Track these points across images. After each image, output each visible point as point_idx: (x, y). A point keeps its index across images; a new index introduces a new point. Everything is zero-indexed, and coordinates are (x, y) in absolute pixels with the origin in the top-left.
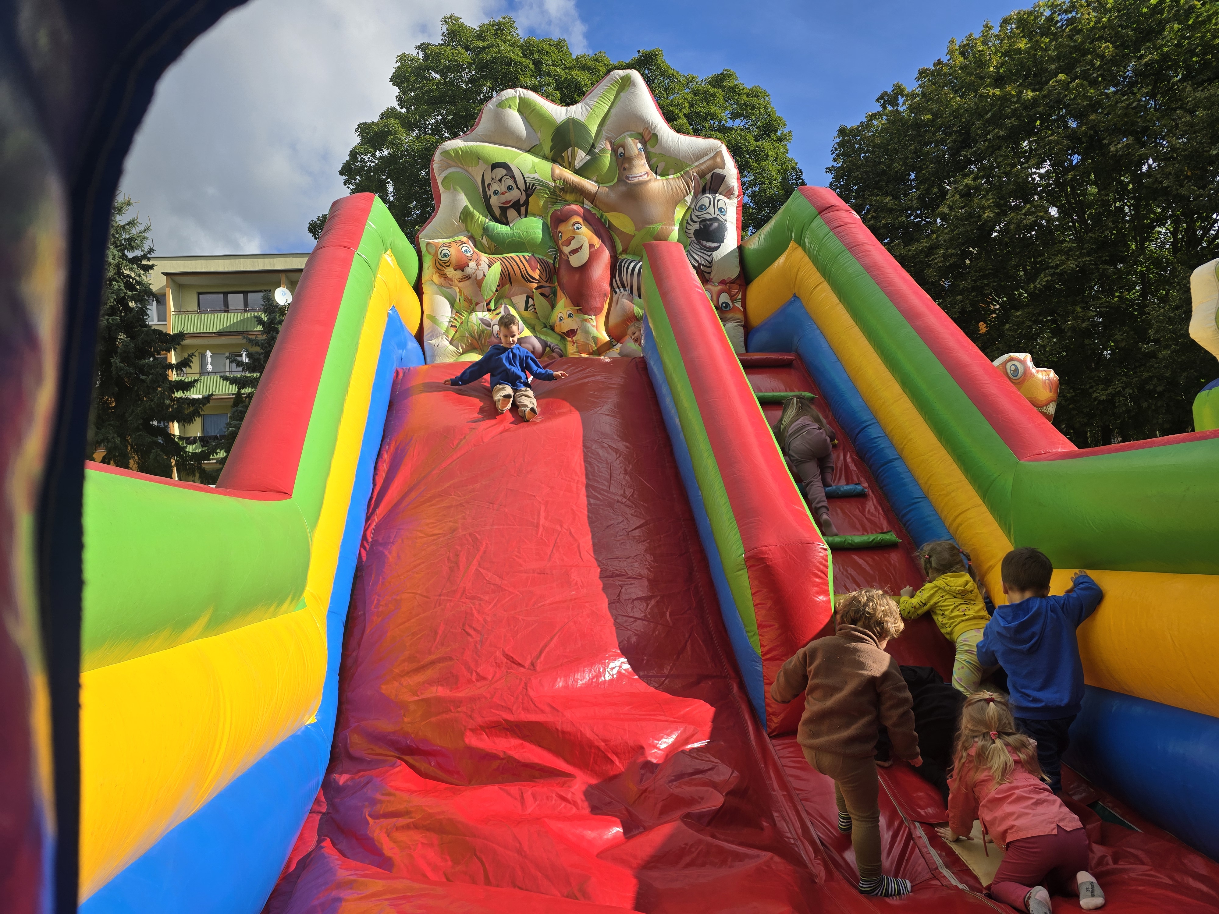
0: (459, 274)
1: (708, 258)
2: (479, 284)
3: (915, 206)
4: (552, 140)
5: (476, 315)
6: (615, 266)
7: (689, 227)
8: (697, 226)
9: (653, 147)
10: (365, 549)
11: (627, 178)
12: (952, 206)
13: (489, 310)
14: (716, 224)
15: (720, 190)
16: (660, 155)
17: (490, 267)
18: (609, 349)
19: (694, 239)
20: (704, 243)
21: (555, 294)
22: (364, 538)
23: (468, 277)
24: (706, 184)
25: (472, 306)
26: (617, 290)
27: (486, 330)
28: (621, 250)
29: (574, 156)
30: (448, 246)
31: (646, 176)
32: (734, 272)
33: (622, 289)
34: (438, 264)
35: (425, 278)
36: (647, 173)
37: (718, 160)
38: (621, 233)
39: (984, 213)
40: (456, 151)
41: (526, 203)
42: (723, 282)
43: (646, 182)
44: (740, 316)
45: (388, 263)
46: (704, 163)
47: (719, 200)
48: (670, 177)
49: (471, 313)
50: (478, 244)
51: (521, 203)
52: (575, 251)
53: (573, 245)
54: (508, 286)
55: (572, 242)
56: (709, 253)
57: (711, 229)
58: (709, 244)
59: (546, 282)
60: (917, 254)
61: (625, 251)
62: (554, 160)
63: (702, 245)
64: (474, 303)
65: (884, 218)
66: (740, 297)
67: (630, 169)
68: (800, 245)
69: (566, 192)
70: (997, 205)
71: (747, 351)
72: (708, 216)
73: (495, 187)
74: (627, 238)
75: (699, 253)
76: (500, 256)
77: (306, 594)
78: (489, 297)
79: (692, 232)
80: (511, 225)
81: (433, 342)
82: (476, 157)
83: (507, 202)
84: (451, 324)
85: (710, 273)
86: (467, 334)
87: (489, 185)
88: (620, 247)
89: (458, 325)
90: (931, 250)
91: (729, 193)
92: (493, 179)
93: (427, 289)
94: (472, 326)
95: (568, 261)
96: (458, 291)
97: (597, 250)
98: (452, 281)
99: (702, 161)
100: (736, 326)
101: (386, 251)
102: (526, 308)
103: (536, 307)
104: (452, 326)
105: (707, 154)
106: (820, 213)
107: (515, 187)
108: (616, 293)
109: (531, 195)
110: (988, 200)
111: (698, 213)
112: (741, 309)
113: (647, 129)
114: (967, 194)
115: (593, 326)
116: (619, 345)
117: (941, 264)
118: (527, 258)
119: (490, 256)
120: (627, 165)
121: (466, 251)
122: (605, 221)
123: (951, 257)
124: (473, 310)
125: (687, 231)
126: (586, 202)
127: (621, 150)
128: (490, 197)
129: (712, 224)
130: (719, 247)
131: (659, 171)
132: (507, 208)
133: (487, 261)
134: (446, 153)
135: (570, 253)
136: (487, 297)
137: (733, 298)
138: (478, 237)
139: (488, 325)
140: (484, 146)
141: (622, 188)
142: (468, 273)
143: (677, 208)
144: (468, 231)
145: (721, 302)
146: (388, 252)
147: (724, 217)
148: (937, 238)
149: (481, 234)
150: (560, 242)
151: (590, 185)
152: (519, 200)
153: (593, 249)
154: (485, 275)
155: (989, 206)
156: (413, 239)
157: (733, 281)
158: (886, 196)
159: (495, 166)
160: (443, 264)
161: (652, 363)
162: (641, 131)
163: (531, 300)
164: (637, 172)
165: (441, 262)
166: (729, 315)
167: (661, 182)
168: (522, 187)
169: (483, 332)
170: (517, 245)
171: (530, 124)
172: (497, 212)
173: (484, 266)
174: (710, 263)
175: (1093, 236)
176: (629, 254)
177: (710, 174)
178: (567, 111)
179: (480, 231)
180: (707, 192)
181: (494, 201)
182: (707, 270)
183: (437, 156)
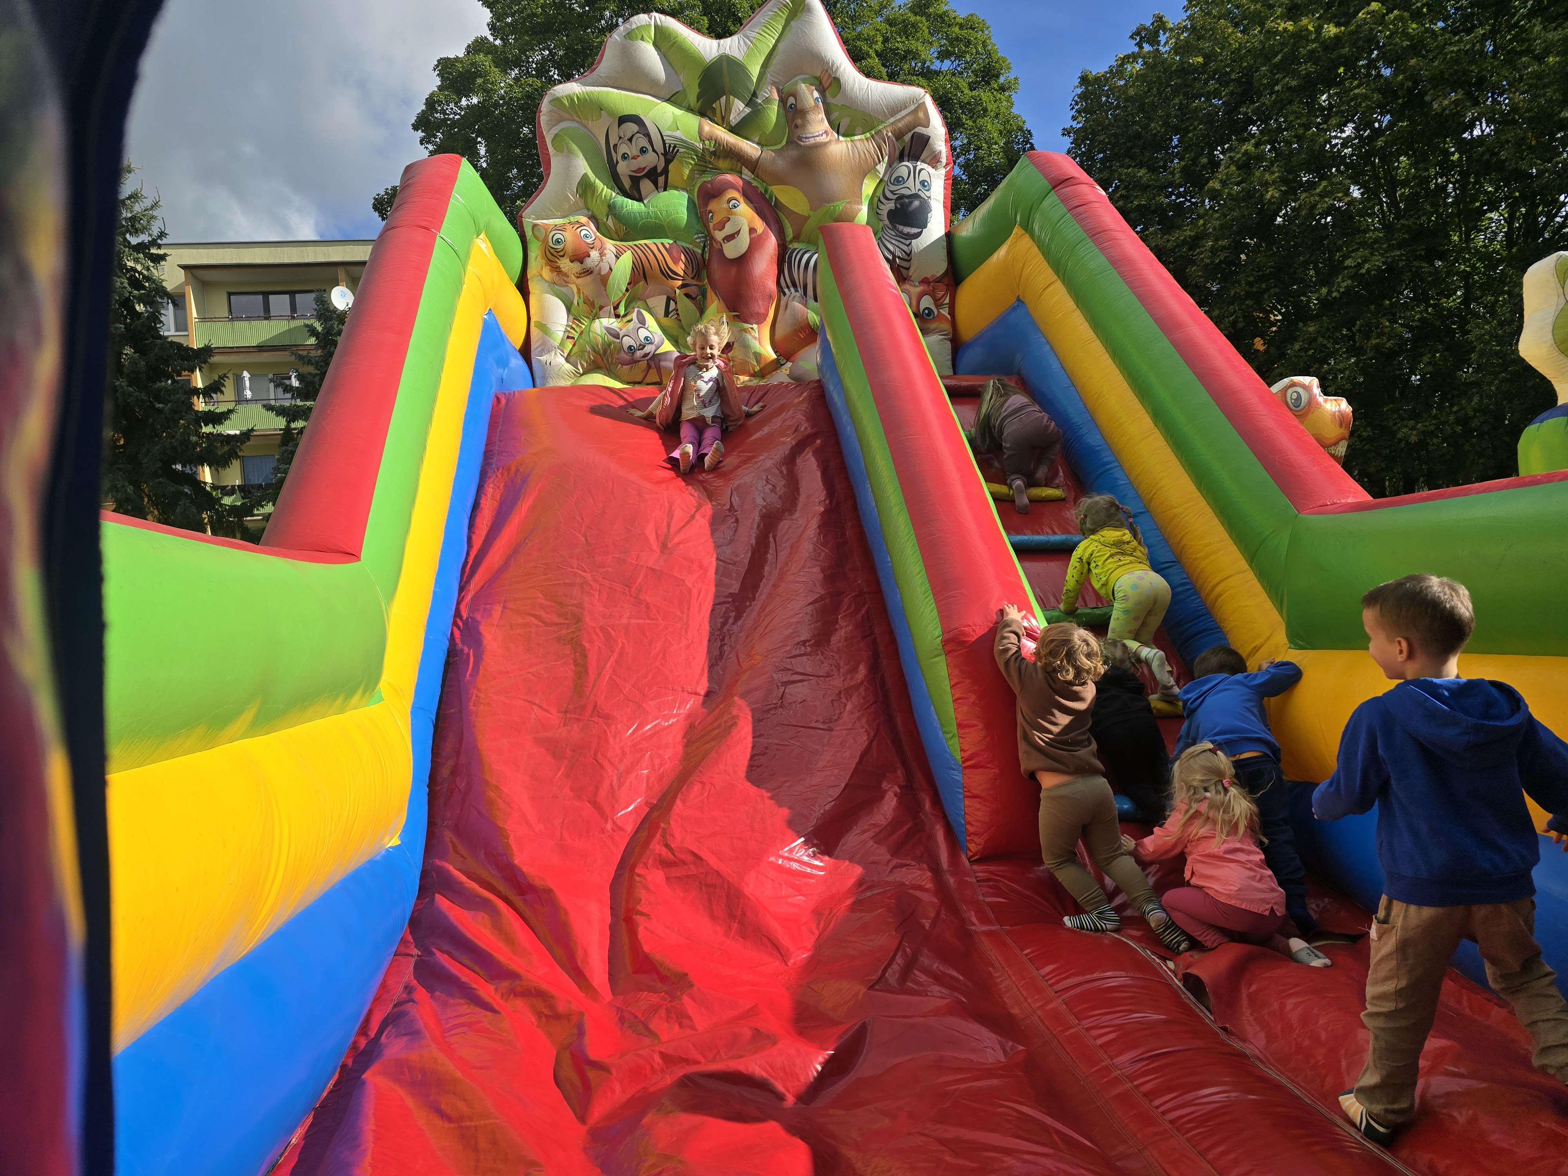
0: (576, 267)
1: (905, 248)
2: (604, 280)
3: (1177, 182)
4: (700, 85)
5: (601, 323)
6: (784, 257)
7: (882, 207)
8: (891, 205)
9: (834, 97)
10: (459, 627)
11: (800, 138)
12: (1225, 181)
13: (617, 316)
14: (916, 203)
15: (922, 157)
16: (844, 107)
17: (617, 258)
18: (776, 369)
19: (887, 222)
20: (901, 227)
21: (704, 295)
22: (457, 614)
23: (588, 272)
24: (904, 148)
25: (594, 310)
26: (786, 290)
27: (614, 342)
28: (791, 236)
29: (728, 108)
30: (561, 228)
31: (824, 136)
32: (940, 267)
33: (792, 289)
34: (548, 253)
35: (531, 272)
36: (826, 132)
37: (921, 115)
38: (791, 214)
39: (1267, 192)
40: (570, 98)
41: (666, 171)
42: (925, 281)
43: (825, 144)
44: (946, 326)
45: (481, 250)
46: (902, 119)
47: (921, 170)
48: (856, 138)
49: (594, 319)
50: (602, 227)
51: (659, 171)
52: (730, 238)
53: (728, 230)
54: (642, 283)
55: (727, 225)
56: (908, 242)
57: (910, 209)
58: (907, 230)
59: (693, 278)
60: (1177, 246)
61: (796, 238)
62: (702, 114)
63: (898, 230)
64: (597, 306)
65: (1136, 197)
66: (947, 301)
67: (804, 126)
68: (1027, 231)
69: (719, 157)
70: (1284, 181)
71: (955, 373)
72: (906, 192)
73: (623, 149)
74: (800, 221)
75: (894, 242)
76: (630, 243)
77: (382, 684)
78: (616, 299)
79: (884, 213)
80: (645, 202)
81: (544, 358)
82: (596, 107)
83: (639, 169)
84: (567, 334)
85: (908, 269)
86: (588, 349)
87: (615, 146)
88: (790, 232)
89: (576, 336)
90: (1196, 241)
91: (934, 161)
92: (620, 138)
93: (534, 287)
94: (595, 338)
95: (721, 251)
96: (575, 290)
97: (760, 236)
98: (568, 276)
99: (899, 116)
100: (941, 340)
101: (478, 235)
102: (667, 314)
103: (679, 312)
104: (568, 337)
105: (906, 107)
106: (1054, 188)
107: (650, 149)
108: (785, 294)
109: (672, 161)
110: (1273, 173)
111: (893, 188)
112: (949, 317)
113: (827, 71)
114: (1246, 165)
115: (755, 338)
116: (789, 364)
117: (1208, 261)
118: (668, 246)
119: (618, 243)
120: (799, 121)
121: (586, 236)
122: (771, 197)
123: (1221, 251)
124: (596, 316)
125: (879, 212)
126: (745, 171)
127: (791, 100)
128: (617, 162)
129: (911, 203)
130: (920, 234)
131: (841, 130)
132: (640, 178)
133: (614, 250)
134: (557, 101)
135: (723, 240)
136: (614, 299)
137: (938, 303)
138: (602, 217)
139: (617, 336)
140: (608, 92)
141: (793, 153)
142: (589, 266)
143: (865, 181)
144: (588, 209)
145: (922, 308)
146: (482, 236)
147: (927, 193)
148: (1204, 224)
149: (605, 213)
150: (711, 225)
151: (750, 148)
152: (656, 167)
153: (754, 235)
154: (611, 269)
155: (1274, 182)
156: (515, 221)
157: (939, 280)
158: (1141, 168)
159: (623, 120)
160: (555, 254)
161: (831, 387)
162: (818, 74)
163: (672, 303)
164: (812, 131)
165: (552, 251)
166: (933, 326)
167: (844, 144)
168: (660, 150)
169: (609, 345)
170: (654, 229)
171: (670, 64)
172: (627, 183)
173: (610, 256)
174: (909, 255)
175: (1406, 222)
176: (802, 242)
177: (910, 135)
178: (719, 45)
179: (605, 210)
180: (906, 158)
181: (623, 168)
182: (904, 264)
183: (545, 106)
